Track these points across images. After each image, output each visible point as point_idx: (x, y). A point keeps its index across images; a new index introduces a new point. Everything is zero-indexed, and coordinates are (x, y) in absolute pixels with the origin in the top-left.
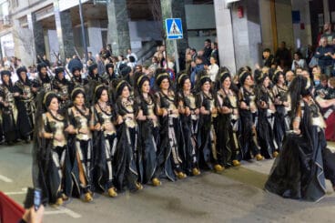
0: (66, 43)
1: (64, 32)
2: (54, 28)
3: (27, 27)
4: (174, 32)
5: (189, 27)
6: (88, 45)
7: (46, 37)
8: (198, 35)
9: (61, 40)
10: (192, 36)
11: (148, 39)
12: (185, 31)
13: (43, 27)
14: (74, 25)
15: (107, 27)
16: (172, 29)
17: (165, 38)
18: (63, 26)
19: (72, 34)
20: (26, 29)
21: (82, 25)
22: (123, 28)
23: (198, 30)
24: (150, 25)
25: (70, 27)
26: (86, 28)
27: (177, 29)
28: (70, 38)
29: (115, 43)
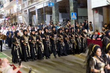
0: (38, 19)
1: (38, 16)
2: (35, 14)
3: (27, 14)
4: (74, 17)
5: (79, 16)
6: (45, 20)
7: (32, 17)
8: (82, 18)
9: (37, 18)
10: (80, 19)
11: (65, 19)
12: (77, 17)
13: (32, 14)
14: (41, 14)
15: (52, 14)
16: (73, 16)
17: (71, 19)
18: (38, 14)
19: (41, 17)
20: (26, 14)
21: (44, 14)
22: (57, 15)
23: (82, 17)
24: (66, 14)
25: (40, 14)
27: (75, 16)
28: (40, 18)
29: (54, 20)
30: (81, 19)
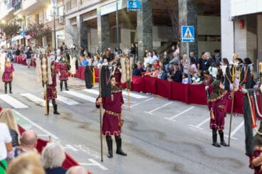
0: (103, 39)
1: (103, 31)
2: (96, 27)
3: (76, 25)
4: (187, 35)
5: (199, 33)
6: (120, 42)
7: (89, 34)
8: (206, 40)
9: (100, 37)
10: (201, 40)
11: (166, 40)
12: (196, 36)
13: (89, 26)
14: (110, 26)
15: (135, 29)
17: (180, 41)
18: (102, 26)
19: (108, 33)
21: (117, 26)
22: (147, 30)
23: (206, 36)
24: (168, 29)
25: (106, 28)
26: (120, 28)
27: (190, 34)
28: (107, 36)
29: (140, 42)
30: (204, 42)
